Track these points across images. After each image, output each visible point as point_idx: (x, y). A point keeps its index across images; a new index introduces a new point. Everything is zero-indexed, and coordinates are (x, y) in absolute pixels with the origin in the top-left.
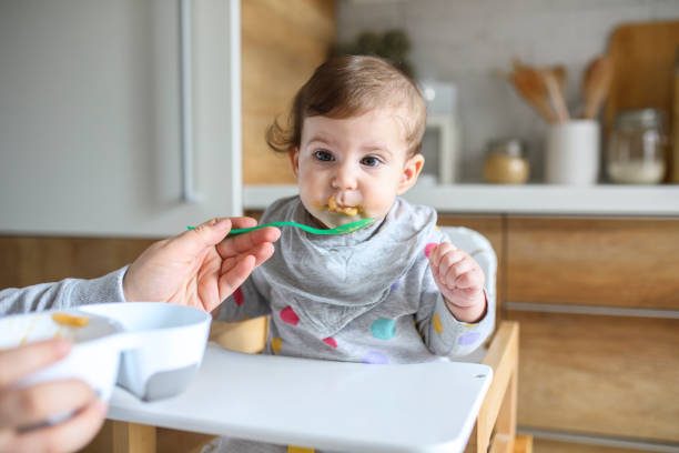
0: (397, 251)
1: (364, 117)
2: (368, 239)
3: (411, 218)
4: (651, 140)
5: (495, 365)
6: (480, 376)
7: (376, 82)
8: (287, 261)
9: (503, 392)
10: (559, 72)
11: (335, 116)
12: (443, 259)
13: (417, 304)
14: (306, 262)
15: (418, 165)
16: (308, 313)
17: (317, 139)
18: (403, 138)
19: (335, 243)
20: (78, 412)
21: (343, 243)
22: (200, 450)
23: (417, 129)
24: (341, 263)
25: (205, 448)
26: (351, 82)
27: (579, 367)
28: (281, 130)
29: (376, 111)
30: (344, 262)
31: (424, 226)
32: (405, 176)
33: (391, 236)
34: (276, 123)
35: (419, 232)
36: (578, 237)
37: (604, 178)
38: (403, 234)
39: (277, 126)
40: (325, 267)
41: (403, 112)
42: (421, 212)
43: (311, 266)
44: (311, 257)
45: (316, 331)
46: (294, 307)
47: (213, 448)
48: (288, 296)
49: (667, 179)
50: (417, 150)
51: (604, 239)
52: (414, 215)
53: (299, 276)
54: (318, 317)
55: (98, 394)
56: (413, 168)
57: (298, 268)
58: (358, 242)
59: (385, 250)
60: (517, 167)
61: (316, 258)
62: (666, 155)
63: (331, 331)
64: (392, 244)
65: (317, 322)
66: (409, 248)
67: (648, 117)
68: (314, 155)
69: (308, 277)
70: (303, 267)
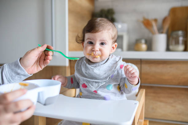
0: (112, 67)
1: (100, 33)
2: (104, 64)
3: (115, 58)
4: (181, 39)
5: (139, 101)
6: (135, 104)
7: (103, 24)
8: (83, 71)
9: (141, 108)
10: (156, 20)
11: (93, 33)
12: (128, 70)
13: (119, 81)
14: (88, 71)
15: (116, 45)
16: (89, 84)
17: (88, 39)
18: (111, 38)
19: (96, 65)
20: (28, 108)
21: (98, 65)
22: (58, 124)
23: (115, 36)
24: (97, 70)
25: (59, 123)
26: (97, 24)
27: (161, 101)
28: (79, 38)
29: (103, 31)
30: (98, 70)
31: (119, 60)
32: (113, 49)
33: (110, 63)
34: (78, 35)
35: (118, 62)
36: (161, 66)
37: (168, 49)
38: (113, 62)
39: (78, 37)
40: (93, 72)
41: (111, 31)
42: (118, 57)
43: (90, 72)
44: (89, 70)
45: (92, 89)
46: (86, 83)
47: (61, 123)
48: (84, 80)
49: (185, 50)
50: (115, 41)
51: (169, 66)
52: (116, 58)
53: (86, 75)
54: (92, 85)
55: (33, 103)
56: (115, 46)
57: (86, 73)
58: (102, 65)
59: (109, 67)
60: (144, 46)
61: (91, 70)
62: (185, 43)
63: (95, 89)
64: (111, 65)
65: (92, 86)
66: (115, 66)
67: (180, 33)
68: (88, 43)
69: (89, 75)
70: (87, 72)
